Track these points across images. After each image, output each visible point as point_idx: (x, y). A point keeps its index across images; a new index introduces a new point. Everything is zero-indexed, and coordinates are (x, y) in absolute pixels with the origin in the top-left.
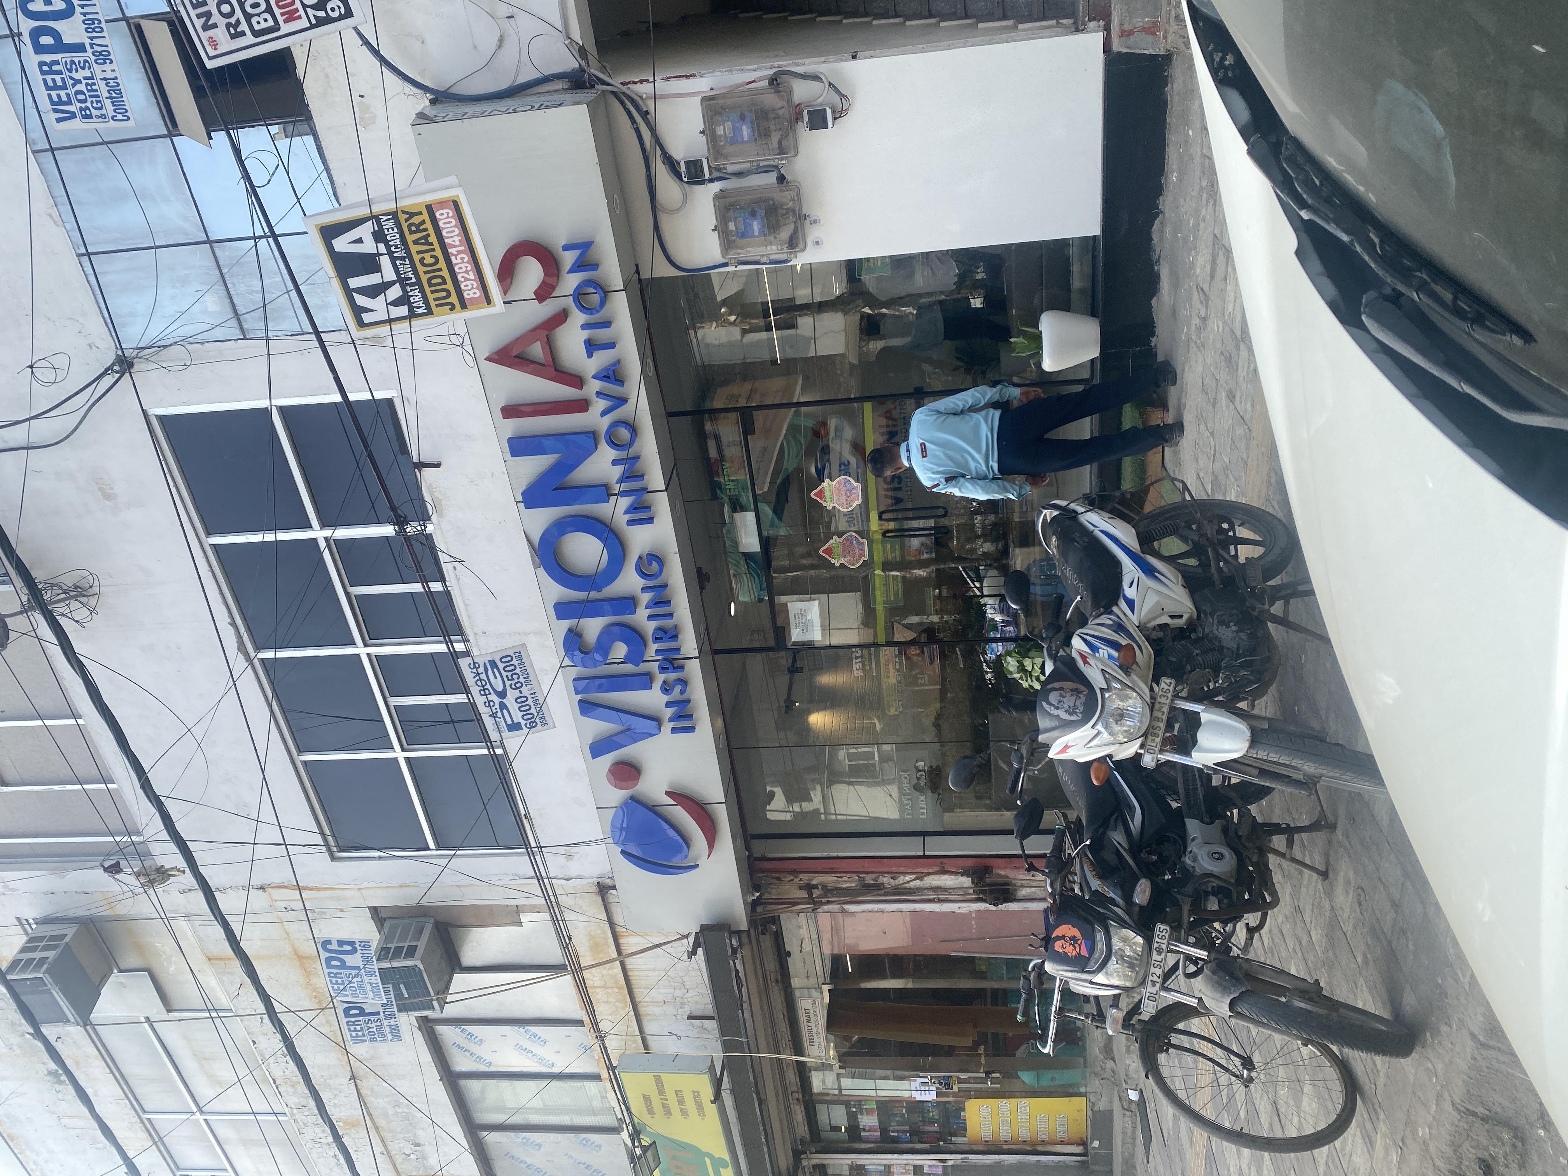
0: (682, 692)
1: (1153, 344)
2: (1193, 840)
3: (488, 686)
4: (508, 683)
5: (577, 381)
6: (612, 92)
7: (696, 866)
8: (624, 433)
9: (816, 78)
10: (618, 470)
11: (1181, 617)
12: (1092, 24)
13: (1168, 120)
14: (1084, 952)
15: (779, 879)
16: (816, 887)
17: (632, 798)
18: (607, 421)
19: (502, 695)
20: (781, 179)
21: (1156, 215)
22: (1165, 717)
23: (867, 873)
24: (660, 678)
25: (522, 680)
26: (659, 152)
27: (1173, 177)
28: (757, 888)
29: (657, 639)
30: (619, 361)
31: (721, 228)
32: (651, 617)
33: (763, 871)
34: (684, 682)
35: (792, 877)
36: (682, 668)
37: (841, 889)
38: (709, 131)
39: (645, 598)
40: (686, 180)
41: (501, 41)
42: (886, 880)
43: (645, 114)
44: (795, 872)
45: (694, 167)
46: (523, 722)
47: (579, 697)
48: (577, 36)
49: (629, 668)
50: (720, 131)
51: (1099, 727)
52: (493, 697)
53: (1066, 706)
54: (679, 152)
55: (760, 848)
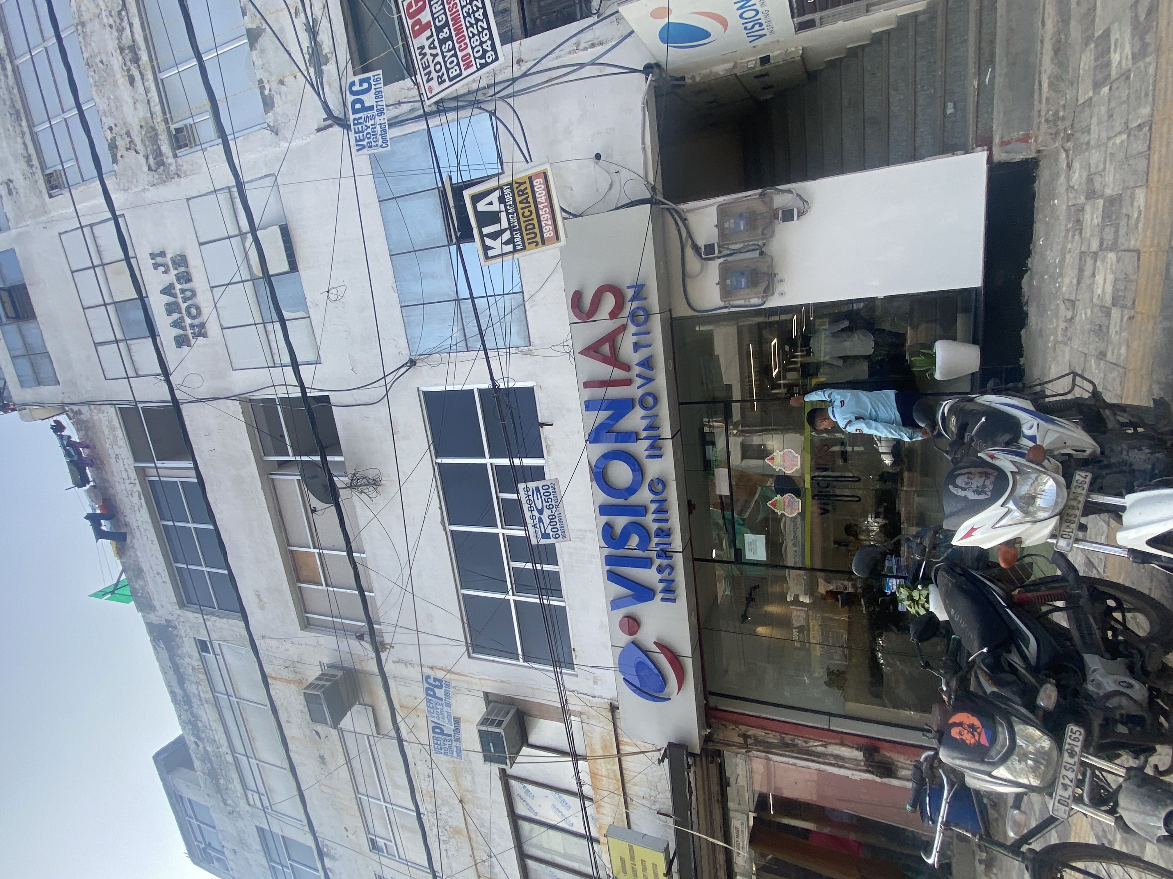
0: (669, 574)
1: (1021, 363)
2: (1094, 671)
3: (533, 505)
4: (545, 504)
5: (627, 368)
6: (667, 209)
7: (669, 699)
8: (650, 400)
9: (789, 191)
10: (645, 423)
11: (1084, 451)
12: (979, 147)
13: (1036, 205)
14: (984, 741)
15: (725, 726)
16: (749, 737)
17: (633, 643)
18: (640, 392)
19: (541, 512)
20: (762, 253)
21: (1026, 271)
22: (1081, 505)
23: (787, 734)
24: (658, 562)
25: (553, 503)
26: (690, 242)
27: (1039, 243)
28: (709, 726)
29: (657, 535)
30: (651, 356)
31: (722, 283)
32: (654, 520)
33: (715, 718)
34: (672, 568)
35: (733, 727)
36: (671, 557)
37: (768, 742)
38: (720, 226)
39: (653, 507)
40: (704, 256)
41: (611, 185)
42: (799, 742)
43: (684, 220)
44: (736, 723)
45: (710, 248)
46: (551, 533)
47: (608, 568)
48: (651, 178)
49: (639, 553)
50: (727, 225)
51: (1011, 505)
52: (535, 513)
53: (974, 487)
54: (701, 243)
55: (714, 701)
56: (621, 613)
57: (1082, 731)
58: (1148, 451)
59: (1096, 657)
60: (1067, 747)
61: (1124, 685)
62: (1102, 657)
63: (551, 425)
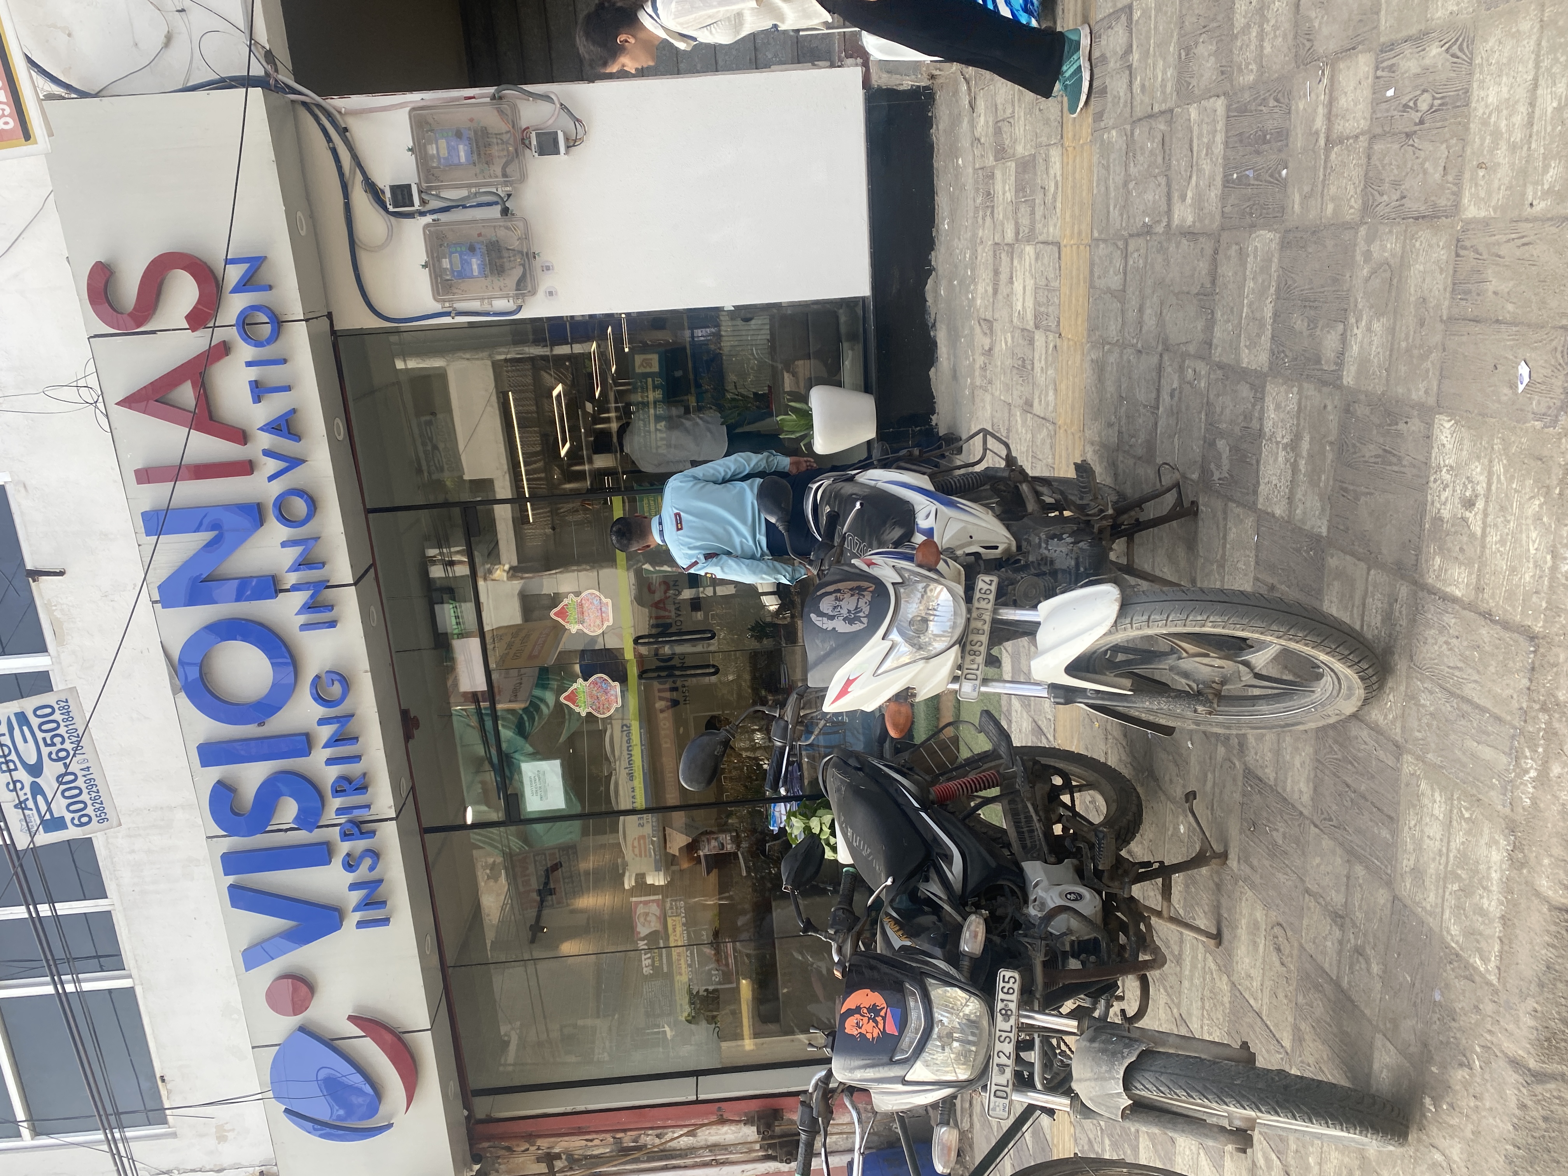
0: (372, 868)
1: (933, 423)
2: (1036, 885)
3: (13, 756)
4: (45, 751)
5: (241, 436)
6: (304, 104)
7: (390, 1126)
8: (300, 506)
9: (546, 98)
10: (292, 554)
11: (996, 548)
12: (850, 61)
13: (935, 165)
14: (891, 1029)
15: (509, 1149)
16: (558, 1156)
17: (302, 1029)
18: (276, 488)
19: (35, 770)
20: (505, 211)
21: (929, 273)
22: (987, 628)
23: (625, 1131)
24: (345, 847)
25: (68, 746)
26: (359, 177)
27: (944, 225)
28: (476, 1158)
29: (338, 791)
30: (294, 411)
31: (433, 265)
32: (330, 762)
33: (489, 1138)
34: (375, 855)
35: (527, 1146)
36: (372, 833)
37: (593, 1157)
38: (418, 149)
39: (325, 733)
40: (391, 208)
41: (169, 39)
42: (649, 1139)
43: (344, 132)
44: (530, 1137)
45: (402, 193)
46: (68, 817)
47: (231, 879)
48: (262, 35)
49: (302, 836)
50: (432, 150)
51: (895, 636)
52: (22, 775)
53: (844, 612)
54: (384, 180)
55: (483, 1106)
56: (268, 972)
57: (1016, 975)
58: (1070, 540)
59: (1038, 864)
60: (1000, 1005)
61: (1072, 897)
62: (1046, 862)
63: (61, 573)
